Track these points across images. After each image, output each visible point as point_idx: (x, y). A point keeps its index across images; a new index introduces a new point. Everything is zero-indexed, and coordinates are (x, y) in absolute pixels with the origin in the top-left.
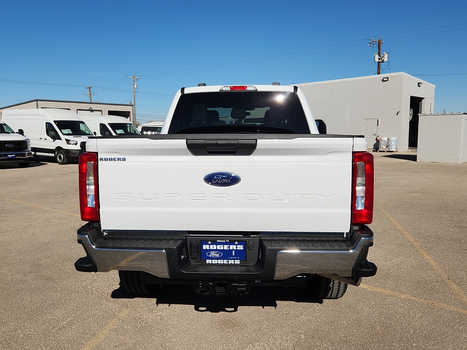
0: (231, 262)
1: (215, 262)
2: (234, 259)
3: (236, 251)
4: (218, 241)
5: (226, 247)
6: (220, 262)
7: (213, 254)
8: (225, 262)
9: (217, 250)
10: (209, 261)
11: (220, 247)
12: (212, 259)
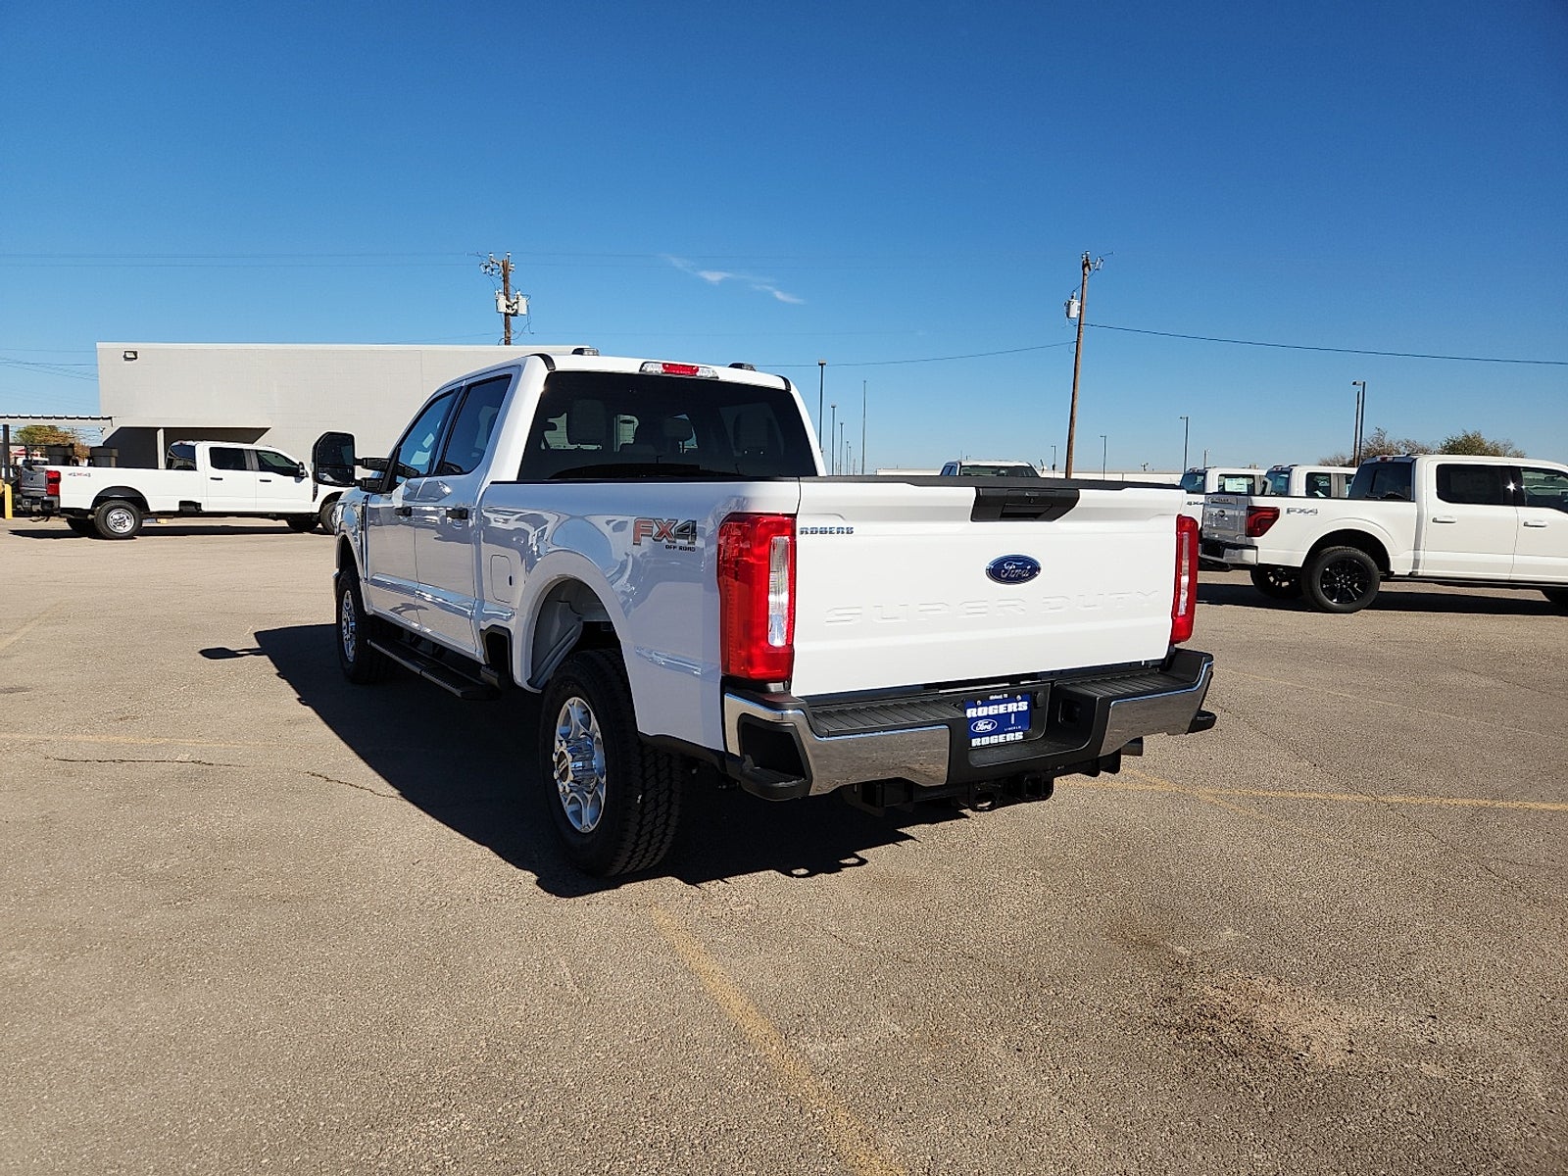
0: (1010, 737)
1: (986, 741)
2: (1014, 732)
3: (1017, 714)
4: (992, 698)
5: (1002, 709)
6: (994, 740)
7: (982, 726)
8: (1001, 738)
9: (988, 717)
10: (975, 742)
11: (992, 710)
12: (981, 735)
